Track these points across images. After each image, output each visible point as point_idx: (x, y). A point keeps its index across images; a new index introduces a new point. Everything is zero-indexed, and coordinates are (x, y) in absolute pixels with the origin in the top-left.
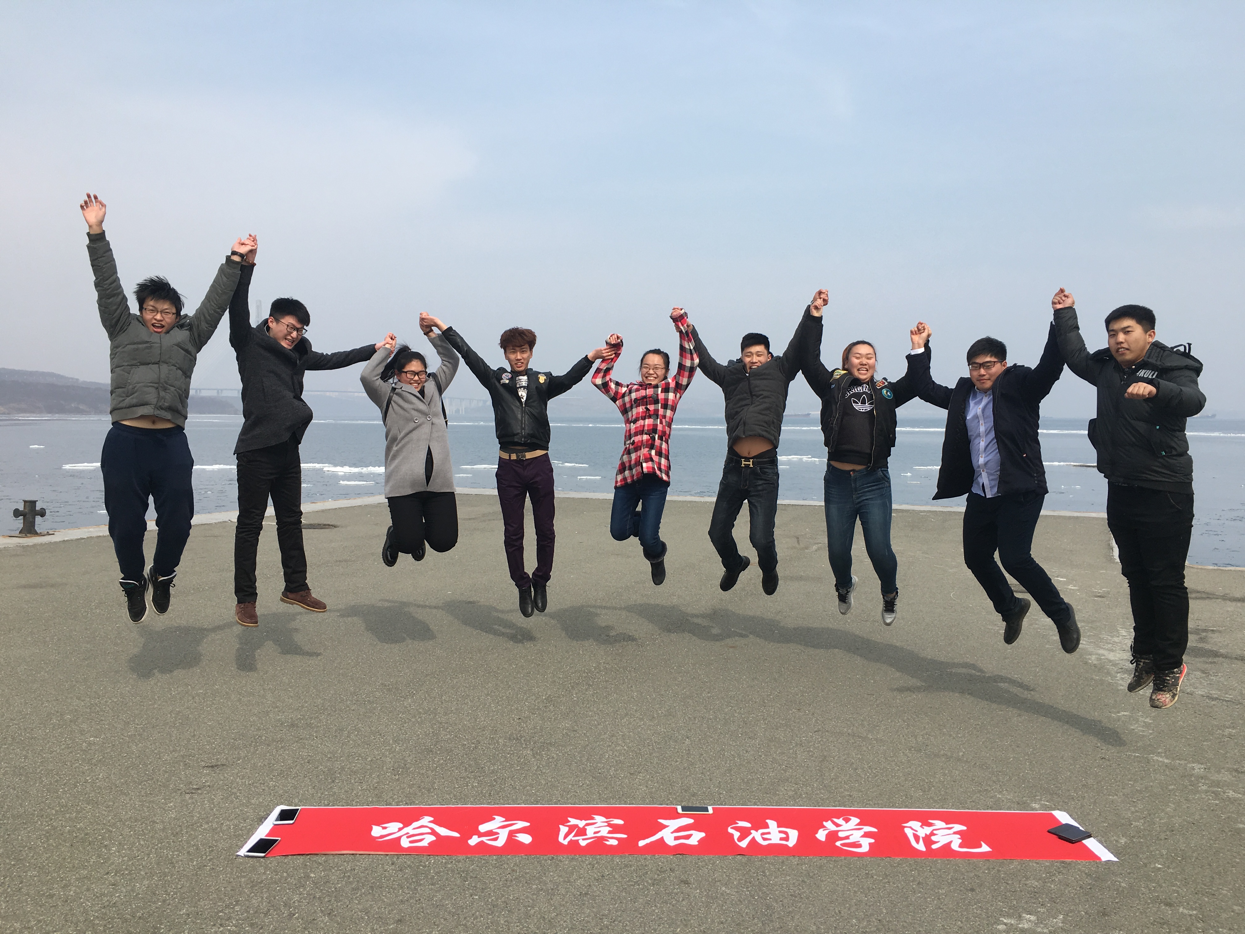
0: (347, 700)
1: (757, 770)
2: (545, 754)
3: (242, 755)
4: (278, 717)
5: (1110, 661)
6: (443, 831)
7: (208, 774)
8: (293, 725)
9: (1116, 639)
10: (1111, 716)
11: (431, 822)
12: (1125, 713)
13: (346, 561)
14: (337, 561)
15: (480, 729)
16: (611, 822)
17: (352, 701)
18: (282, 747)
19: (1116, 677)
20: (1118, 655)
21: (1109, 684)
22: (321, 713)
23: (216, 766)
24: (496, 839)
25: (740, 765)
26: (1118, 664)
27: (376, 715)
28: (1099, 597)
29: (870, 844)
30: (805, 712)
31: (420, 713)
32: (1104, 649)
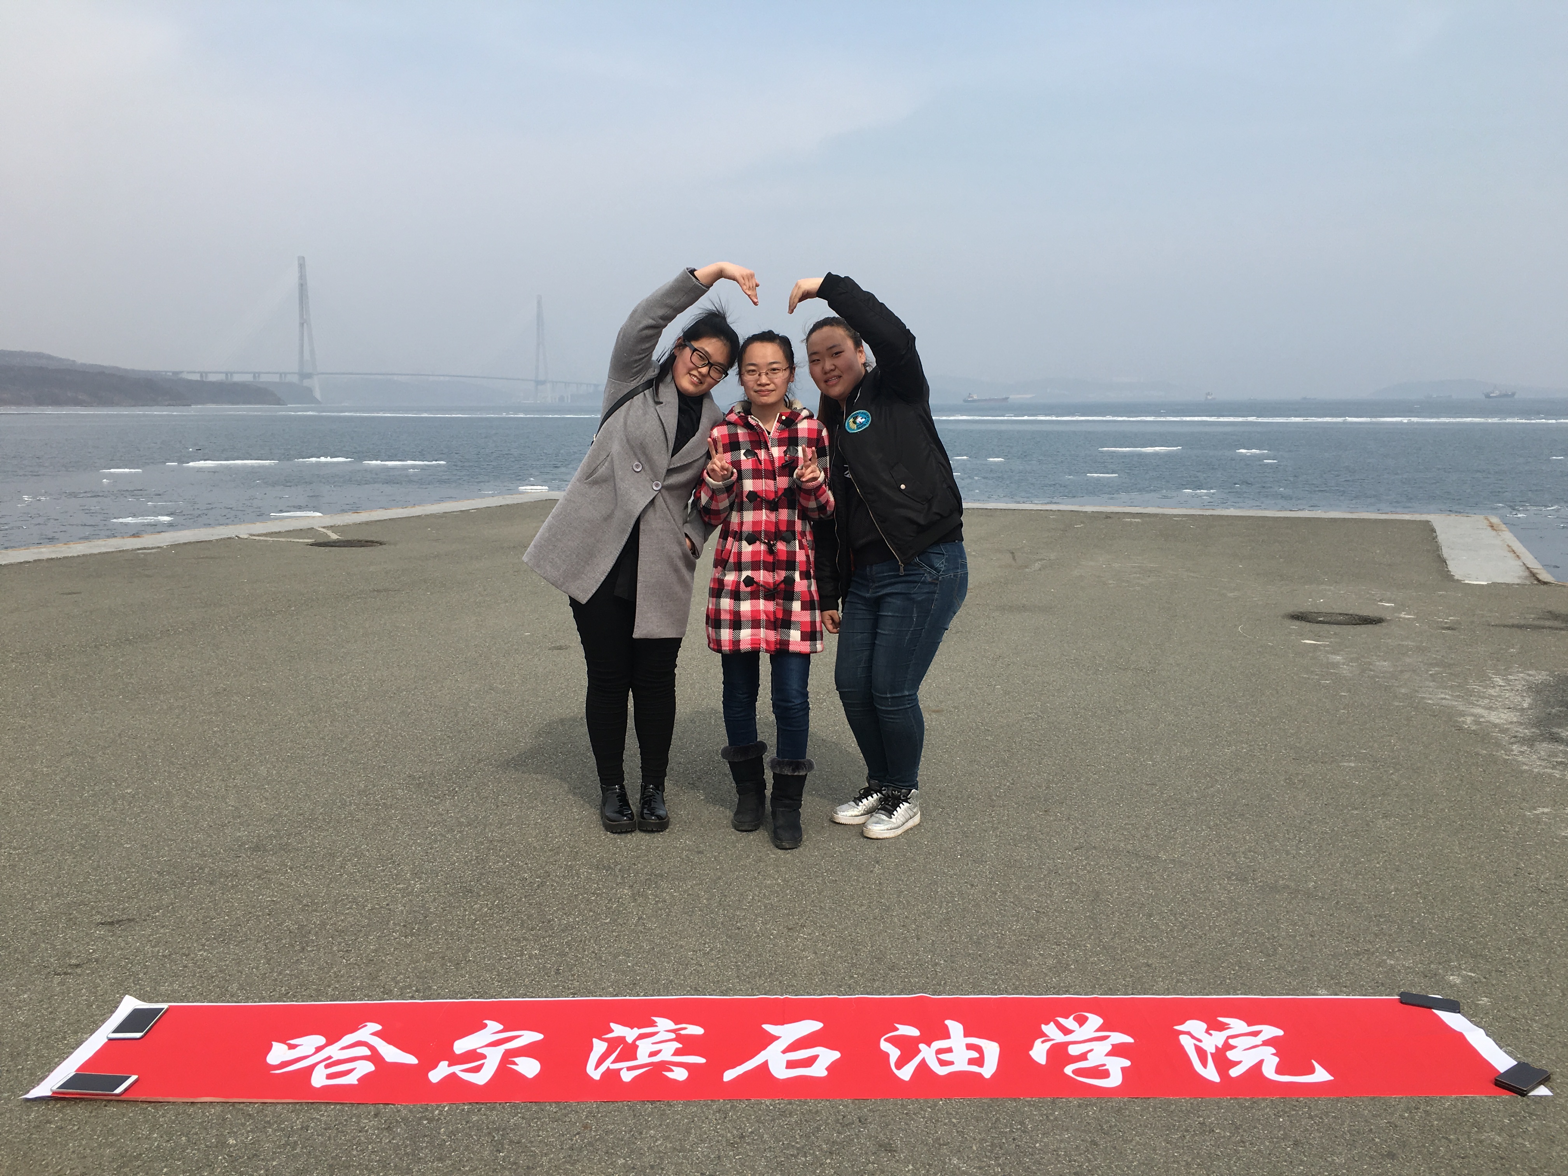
0: (351, 805)
1: (992, 918)
2: (651, 894)
3: (166, 900)
4: (239, 834)
5: (1495, 725)
6: (392, 1054)
7: (100, 938)
8: (256, 848)
9: (1492, 691)
10: (1525, 815)
11: (374, 1034)
12: (1546, 810)
13: (386, 590)
14: (374, 590)
15: (550, 850)
16: (683, 1032)
17: (357, 805)
18: (233, 887)
19: (1512, 751)
20: (1502, 715)
21: (1506, 761)
22: (306, 826)
23: (118, 922)
24: (477, 1069)
25: (964, 910)
26: (1508, 729)
27: (392, 828)
28: (1448, 628)
29: (1124, 1070)
30: (1056, 815)
31: (460, 824)
32: (1479, 706)
